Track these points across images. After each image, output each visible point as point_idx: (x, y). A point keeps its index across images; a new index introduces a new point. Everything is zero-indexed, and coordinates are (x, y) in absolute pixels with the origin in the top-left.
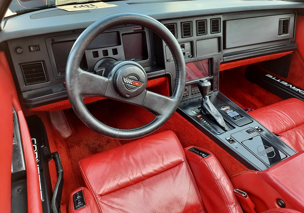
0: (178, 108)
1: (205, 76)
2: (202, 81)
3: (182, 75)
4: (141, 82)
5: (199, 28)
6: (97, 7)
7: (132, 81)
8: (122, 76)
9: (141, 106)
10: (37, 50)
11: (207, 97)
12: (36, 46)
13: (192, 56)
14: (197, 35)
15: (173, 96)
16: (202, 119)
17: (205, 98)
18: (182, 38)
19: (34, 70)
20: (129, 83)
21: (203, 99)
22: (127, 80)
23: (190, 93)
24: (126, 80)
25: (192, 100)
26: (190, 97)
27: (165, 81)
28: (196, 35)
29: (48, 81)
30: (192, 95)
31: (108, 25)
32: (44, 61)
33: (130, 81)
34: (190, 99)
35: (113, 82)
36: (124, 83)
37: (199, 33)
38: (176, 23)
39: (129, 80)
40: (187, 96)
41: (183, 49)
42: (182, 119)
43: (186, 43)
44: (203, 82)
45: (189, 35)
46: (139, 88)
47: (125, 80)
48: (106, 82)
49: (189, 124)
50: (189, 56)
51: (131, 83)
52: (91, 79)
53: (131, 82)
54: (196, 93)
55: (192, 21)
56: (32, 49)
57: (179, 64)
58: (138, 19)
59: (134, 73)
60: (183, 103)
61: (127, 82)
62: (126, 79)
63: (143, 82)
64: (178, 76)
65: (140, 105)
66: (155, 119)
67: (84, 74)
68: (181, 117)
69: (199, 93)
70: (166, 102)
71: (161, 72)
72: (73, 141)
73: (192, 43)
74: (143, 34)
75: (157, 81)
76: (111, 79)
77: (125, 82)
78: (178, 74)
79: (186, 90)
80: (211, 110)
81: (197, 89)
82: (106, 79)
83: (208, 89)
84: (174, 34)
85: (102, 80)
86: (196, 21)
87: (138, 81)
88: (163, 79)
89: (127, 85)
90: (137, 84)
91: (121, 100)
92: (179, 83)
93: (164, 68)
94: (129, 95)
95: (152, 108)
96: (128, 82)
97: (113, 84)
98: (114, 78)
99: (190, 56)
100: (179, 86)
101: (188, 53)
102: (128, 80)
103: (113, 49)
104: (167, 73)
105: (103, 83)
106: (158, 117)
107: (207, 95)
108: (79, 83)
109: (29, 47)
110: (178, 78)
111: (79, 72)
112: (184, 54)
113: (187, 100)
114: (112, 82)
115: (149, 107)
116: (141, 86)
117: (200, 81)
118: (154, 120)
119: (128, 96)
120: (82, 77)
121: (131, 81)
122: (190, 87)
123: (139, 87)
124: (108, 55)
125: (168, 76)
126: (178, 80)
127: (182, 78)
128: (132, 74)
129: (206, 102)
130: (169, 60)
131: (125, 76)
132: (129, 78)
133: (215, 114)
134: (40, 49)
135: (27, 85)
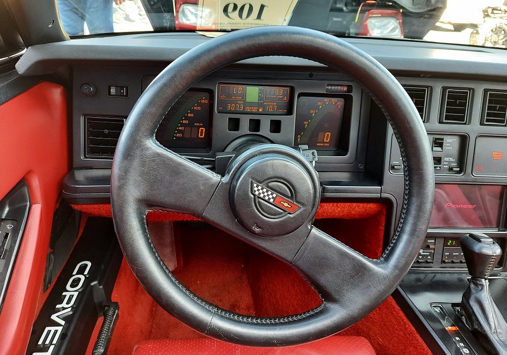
0: (397, 289)
1: (485, 223)
2: (477, 239)
3: (420, 209)
4: (297, 202)
5: (489, 108)
7: (274, 195)
8: (253, 178)
9: (291, 263)
10: (122, 95)
11: (485, 283)
12: (122, 87)
13: (458, 169)
14: (482, 124)
15: (382, 259)
16: (458, 339)
17: (476, 285)
18: (440, 122)
19: (106, 131)
20: (267, 198)
21: (472, 286)
22: (262, 189)
23: (438, 257)
24: (258, 190)
25: (439, 277)
26: (436, 268)
27: (379, 213)
28: (478, 122)
30: (443, 265)
31: (240, 49)
33: (270, 193)
34: (436, 273)
35: (230, 188)
36: (252, 196)
37: (487, 121)
38: (431, 87)
39: (267, 192)
40: (427, 262)
41: (439, 149)
42: (403, 320)
43: (449, 137)
44: (480, 241)
45: (462, 119)
46: (291, 216)
47: (256, 189)
48: (213, 185)
49: (417, 340)
50: (451, 169)
51: (272, 200)
52: (176, 170)
53: (271, 196)
54: (453, 262)
55: (473, 90)
56: (113, 91)
57: (415, 178)
58: (320, 46)
59: (283, 175)
60: (413, 277)
61: (262, 195)
62: (260, 188)
63: (303, 205)
64: (408, 210)
65: (288, 261)
66: (319, 309)
67: (159, 155)
68: (402, 314)
69: (461, 262)
70: (361, 270)
71: (371, 191)
73: (464, 140)
74: (348, 100)
75: (358, 209)
76: (226, 179)
77: (257, 193)
78: (409, 204)
79: (428, 247)
81: (459, 254)
82: (215, 177)
83: (492, 262)
84: (420, 110)
85: (202, 176)
86: (486, 91)
87: (292, 197)
88: (372, 206)
89: (259, 203)
90: (286, 205)
91: (240, 236)
92: (408, 228)
93: (380, 183)
94: (260, 227)
95: (319, 277)
96: (264, 196)
97: (229, 192)
98: (233, 178)
99: (454, 169)
100: (405, 238)
101: (450, 160)
102: (265, 190)
103: (272, 121)
104: (384, 195)
105: (204, 185)
106: (329, 305)
107: (486, 279)
108: (142, 174)
110: (407, 213)
111: (147, 149)
112: (438, 160)
113: (426, 274)
114: (228, 186)
115: (310, 272)
116: (297, 213)
117: (471, 235)
118: (316, 311)
119: (257, 230)
120: (154, 161)
121: (272, 194)
122: (440, 243)
123: (290, 214)
124: (258, 131)
125: (386, 204)
126: (405, 219)
127: (418, 218)
128: (278, 179)
129: (478, 295)
130: (396, 167)
131: (259, 179)
132: (268, 187)
133: (502, 339)
134: (129, 95)
135: (87, 158)
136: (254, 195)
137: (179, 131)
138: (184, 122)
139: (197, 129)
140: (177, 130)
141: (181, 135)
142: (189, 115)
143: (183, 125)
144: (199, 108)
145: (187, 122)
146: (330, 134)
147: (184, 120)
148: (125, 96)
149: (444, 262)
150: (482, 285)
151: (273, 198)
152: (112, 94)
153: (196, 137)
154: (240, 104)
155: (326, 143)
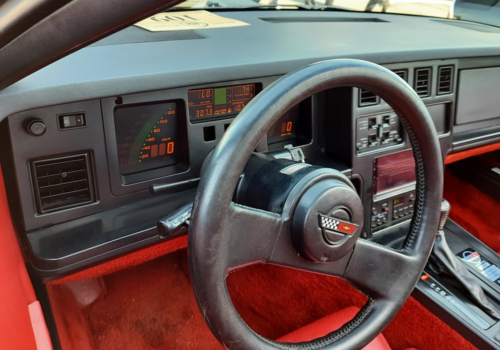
5: (418, 84)
6: (207, 25)
8: (319, 212)
9: (342, 276)
10: (79, 125)
12: (77, 115)
13: (401, 139)
16: (433, 285)
19: (64, 174)
20: (332, 227)
22: (328, 220)
23: (390, 217)
24: (325, 222)
29: (95, 201)
30: (393, 222)
32: (92, 151)
33: (334, 221)
36: (320, 229)
39: (332, 221)
40: (384, 223)
46: (351, 237)
47: (323, 222)
50: (395, 140)
51: (336, 228)
53: (335, 225)
54: (400, 217)
55: (407, 70)
56: (67, 122)
59: (343, 202)
61: (328, 226)
62: (326, 219)
70: (399, 264)
72: (104, 313)
77: (324, 225)
79: (383, 210)
80: (453, 266)
81: (402, 209)
82: (278, 219)
86: (415, 69)
87: (350, 220)
89: (326, 233)
90: (347, 228)
94: (327, 257)
96: (330, 226)
97: (291, 229)
98: (294, 214)
99: (398, 140)
101: (394, 133)
102: (330, 220)
104: (355, 176)
107: (441, 230)
109: (61, 119)
116: (355, 232)
119: (324, 259)
121: (336, 222)
122: (391, 204)
123: (350, 235)
128: (339, 205)
129: (439, 245)
130: (360, 148)
131: (324, 211)
132: (332, 216)
133: (462, 274)
134: (87, 123)
135: (42, 214)
136: (322, 228)
137: (145, 152)
138: (150, 140)
139: (165, 144)
140: (142, 151)
141: (147, 156)
142: (155, 131)
143: (148, 144)
144: (166, 121)
145: (153, 139)
146: (291, 122)
147: (149, 137)
148: (83, 125)
149: (395, 219)
150: (440, 236)
151: (337, 225)
152: (66, 126)
153: (164, 154)
154: (208, 109)
155: (289, 132)
